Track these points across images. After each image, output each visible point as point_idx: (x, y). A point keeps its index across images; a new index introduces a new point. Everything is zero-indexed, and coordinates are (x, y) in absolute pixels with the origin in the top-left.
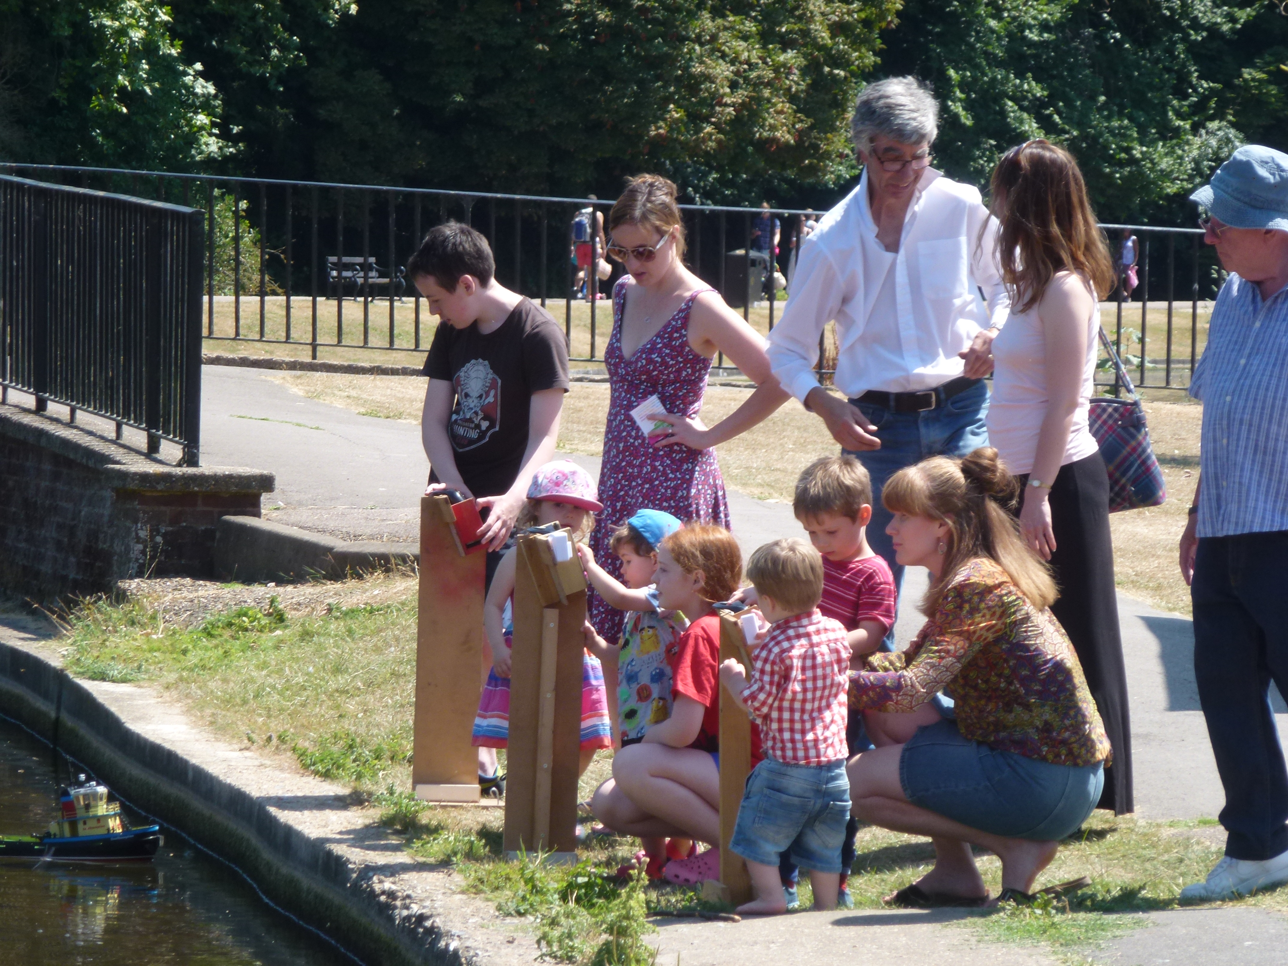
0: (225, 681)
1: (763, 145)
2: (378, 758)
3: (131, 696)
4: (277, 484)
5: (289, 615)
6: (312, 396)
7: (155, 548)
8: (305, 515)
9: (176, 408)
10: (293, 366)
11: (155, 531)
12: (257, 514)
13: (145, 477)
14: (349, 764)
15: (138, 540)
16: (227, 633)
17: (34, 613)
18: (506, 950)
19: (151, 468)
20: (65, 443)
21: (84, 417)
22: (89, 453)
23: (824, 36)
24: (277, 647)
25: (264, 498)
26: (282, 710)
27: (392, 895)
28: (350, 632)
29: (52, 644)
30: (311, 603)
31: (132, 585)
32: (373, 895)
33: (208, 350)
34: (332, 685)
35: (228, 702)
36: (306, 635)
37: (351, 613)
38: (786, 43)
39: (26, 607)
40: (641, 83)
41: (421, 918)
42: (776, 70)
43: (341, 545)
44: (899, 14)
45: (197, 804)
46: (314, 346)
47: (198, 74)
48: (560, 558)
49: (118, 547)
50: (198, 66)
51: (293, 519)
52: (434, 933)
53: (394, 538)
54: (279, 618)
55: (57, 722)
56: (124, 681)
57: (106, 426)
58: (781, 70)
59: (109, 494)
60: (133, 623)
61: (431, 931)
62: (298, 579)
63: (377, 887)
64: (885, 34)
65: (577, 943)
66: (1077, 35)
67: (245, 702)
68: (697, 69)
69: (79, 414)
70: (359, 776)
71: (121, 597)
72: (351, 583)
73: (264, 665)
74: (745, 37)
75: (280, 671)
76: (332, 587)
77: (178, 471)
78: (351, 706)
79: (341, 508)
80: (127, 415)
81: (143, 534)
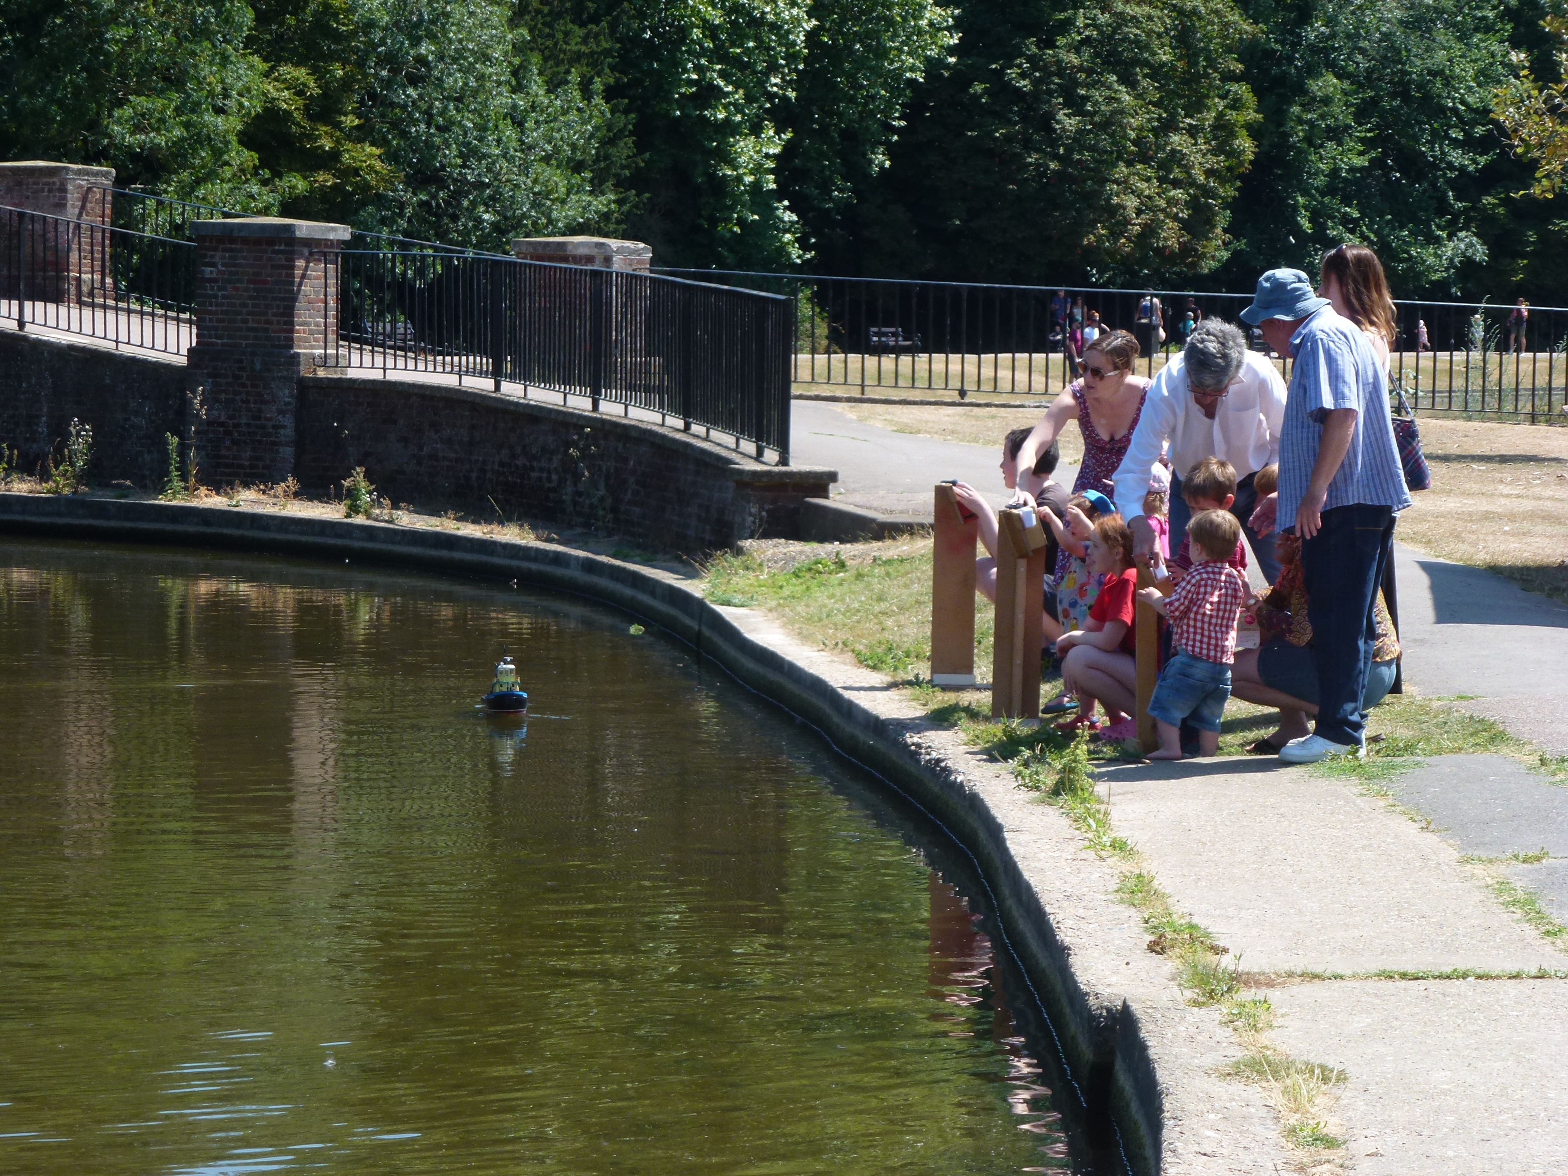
0: (807, 606)
1: (1159, 251)
2: (908, 656)
3: (747, 616)
4: (840, 477)
5: (848, 563)
6: (861, 420)
7: (761, 519)
8: (858, 498)
9: (774, 428)
10: (849, 400)
11: (761, 508)
12: (826, 497)
13: (754, 473)
14: (889, 660)
15: (751, 514)
16: (808, 575)
17: (684, 562)
18: (995, 782)
19: (759, 467)
20: (703, 451)
21: (716, 434)
22: (718, 457)
23: (1202, 179)
24: (841, 584)
25: (831, 486)
26: (844, 625)
27: (918, 746)
28: (888, 574)
29: (696, 582)
30: (863, 555)
31: (747, 544)
32: (906, 746)
33: (795, 390)
34: (877, 609)
35: (809, 620)
36: (859, 576)
37: (889, 562)
38: (1175, 184)
39: (679, 559)
40: (1077, 210)
41: (938, 761)
42: (1168, 202)
43: (881, 517)
44: (1251, 162)
45: (791, 686)
46: (863, 386)
47: (786, 208)
48: (1027, 525)
49: (738, 519)
50: (786, 203)
51: (850, 500)
52: (947, 771)
54: (841, 565)
55: (699, 632)
56: (742, 606)
57: (728, 440)
58: (1172, 202)
59: (731, 485)
60: (747, 568)
61: (945, 769)
62: (854, 539)
63: (909, 741)
64: (1241, 177)
65: (1041, 777)
66: (1370, 175)
67: (820, 620)
68: (1115, 200)
69: (712, 432)
70: (896, 668)
71: (739, 552)
72: (888, 542)
73: (832, 596)
74: (1148, 180)
75: (843, 600)
76: (876, 545)
77: (777, 469)
78: (889, 623)
79: (881, 493)
80: (743, 432)
81: (753, 510)
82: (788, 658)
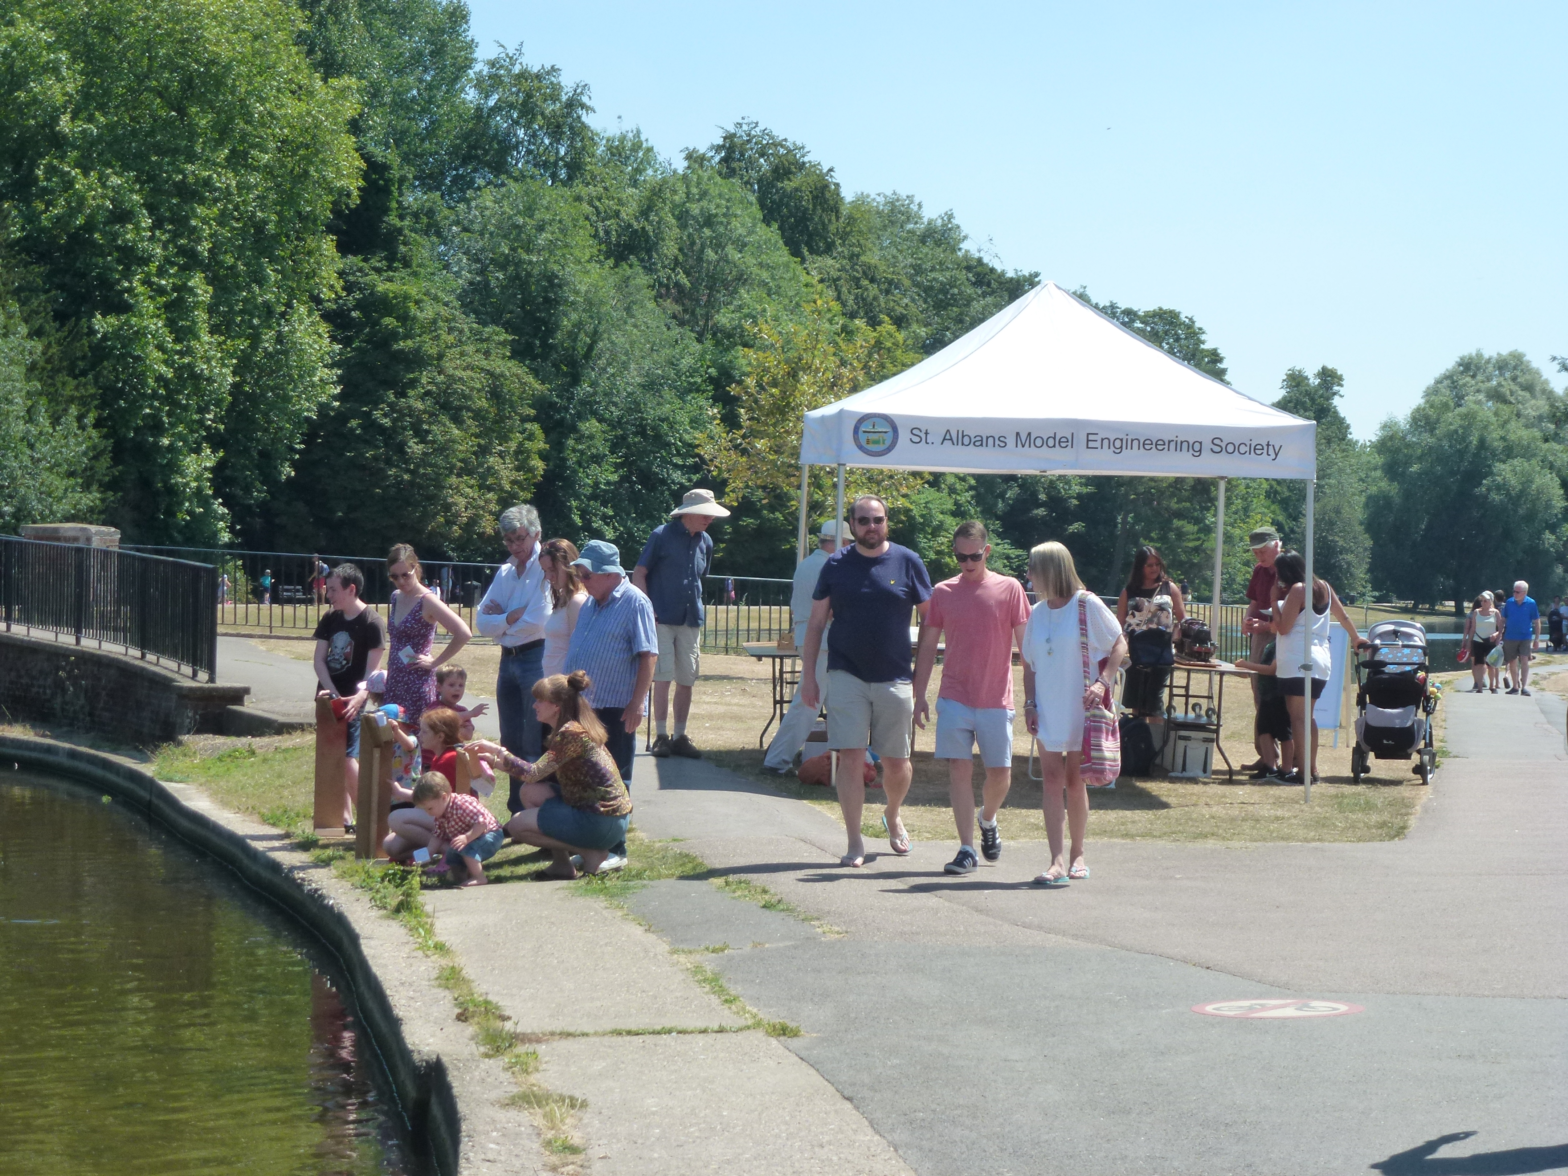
0: (228, 781)
1: (481, 535)
2: (298, 816)
3: (184, 789)
4: (252, 691)
5: (257, 751)
6: (268, 651)
7: (195, 721)
8: (265, 705)
9: (205, 657)
10: (261, 637)
11: (196, 713)
12: (242, 705)
13: (191, 689)
14: (284, 819)
15: (188, 717)
16: (229, 760)
17: (140, 751)
18: (356, 904)
19: (193, 684)
20: (155, 674)
21: (163, 661)
22: (165, 678)
23: (507, 487)
24: (252, 766)
25: (246, 697)
26: (254, 795)
27: (303, 879)
28: (285, 759)
29: (148, 765)
30: (268, 746)
31: (185, 738)
32: (294, 880)
33: (220, 629)
34: (277, 783)
35: (229, 791)
36: (265, 760)
37: (286, 750)
38: (490, 489)
39: (136, 748)
40: (423, 507)
41: (316, 890)
42: (486, 502)
43: (282, 719)
44: (542, 476)
45: (215, 839)
46: (271, 627)
47: (221, 504)
49: (179, 721)
50: (220, 500)
51: (260, 706)
52: (322, 897)
53: (306, 715)
54: (253, 753)
55: (150, 802)
56: (181, 782)
57: (172, 665)
58: (487, 501)
59: (174, 697)
60: (185, 755)
61: (320, 896)
62: (261, 734)
63: (296, 876)
64: (534, 485)
65: (388, 900)
66: (621, 486)
67: (236, 791)
68: (450, 500)
69: (161, 660)
70: (289, 825)
71: (179, 744)
72: (286, 736)
73: (244, 775)
74: (471, 487)
75: (253, 777)
76: (277, 738)
77: (206, 685)
78: (286, 793)
79: (282, 702)
80: (182, 660)
81: (190, 714)
82: (213, 819)
